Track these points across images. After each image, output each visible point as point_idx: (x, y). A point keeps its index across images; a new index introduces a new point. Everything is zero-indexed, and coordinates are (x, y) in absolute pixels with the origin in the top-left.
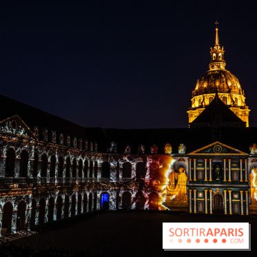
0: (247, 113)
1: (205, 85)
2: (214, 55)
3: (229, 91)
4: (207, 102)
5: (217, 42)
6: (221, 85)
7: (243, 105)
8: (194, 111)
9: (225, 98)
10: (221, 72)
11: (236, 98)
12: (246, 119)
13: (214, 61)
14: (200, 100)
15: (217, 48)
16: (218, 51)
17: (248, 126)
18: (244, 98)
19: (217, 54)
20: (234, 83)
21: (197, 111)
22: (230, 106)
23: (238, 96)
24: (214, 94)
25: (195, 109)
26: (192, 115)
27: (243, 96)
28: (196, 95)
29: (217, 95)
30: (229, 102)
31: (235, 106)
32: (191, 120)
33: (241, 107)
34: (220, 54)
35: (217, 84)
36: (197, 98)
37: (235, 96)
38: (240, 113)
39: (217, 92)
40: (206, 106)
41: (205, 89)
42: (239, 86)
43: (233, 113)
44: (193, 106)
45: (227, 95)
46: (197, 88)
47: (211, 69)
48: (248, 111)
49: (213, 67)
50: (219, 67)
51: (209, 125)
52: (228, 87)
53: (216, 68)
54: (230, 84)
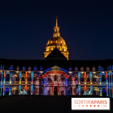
0: (68, 54)
1: (52, 42)
2: (56, 30)
3: (61, 45)
4: (52, 49)
5: (57, 25)
6: (58, 42)
7: (66, 51)
8: (47, 53)
9: (59, 48)
10: (58, 37)
11: (64, 48)
12: (67, 57)
13: (55, 33)
14: (49, 48)
15: (57, 27)
16: (57, 29)
17: (68, 59)
18: (67, 48)
19: (57, 30)
20: (63, 42)
21: (48, 53)
22: (61, 51)
23: (64, 47)
24: (55, 46)
25: (47, 52)
26: (46, 55)
27: (66, 48)
28: (48, 46)
29: (56, 47)
30: (61, 50)
31: (63, 51)
32: (46, 56)
33: (66, 52)
34: (58, 30)
35: (56, 42)
36: (48, 47)
37: (63, 47)
38: (65, 54)
39: (56, 45)
40: (51, 51)
41: (52, 44)
42: (65, 43)
43: (62, 54)
44: (46, 51)
45: (60, 47)
46: (48, 43)
47: (54, 36)
48: (68, 53)
49: (55, 35)
50: (57, 35)
51: (53, 59)
52: (61, 44)
53: (56, 36)
54: (61, 42)
